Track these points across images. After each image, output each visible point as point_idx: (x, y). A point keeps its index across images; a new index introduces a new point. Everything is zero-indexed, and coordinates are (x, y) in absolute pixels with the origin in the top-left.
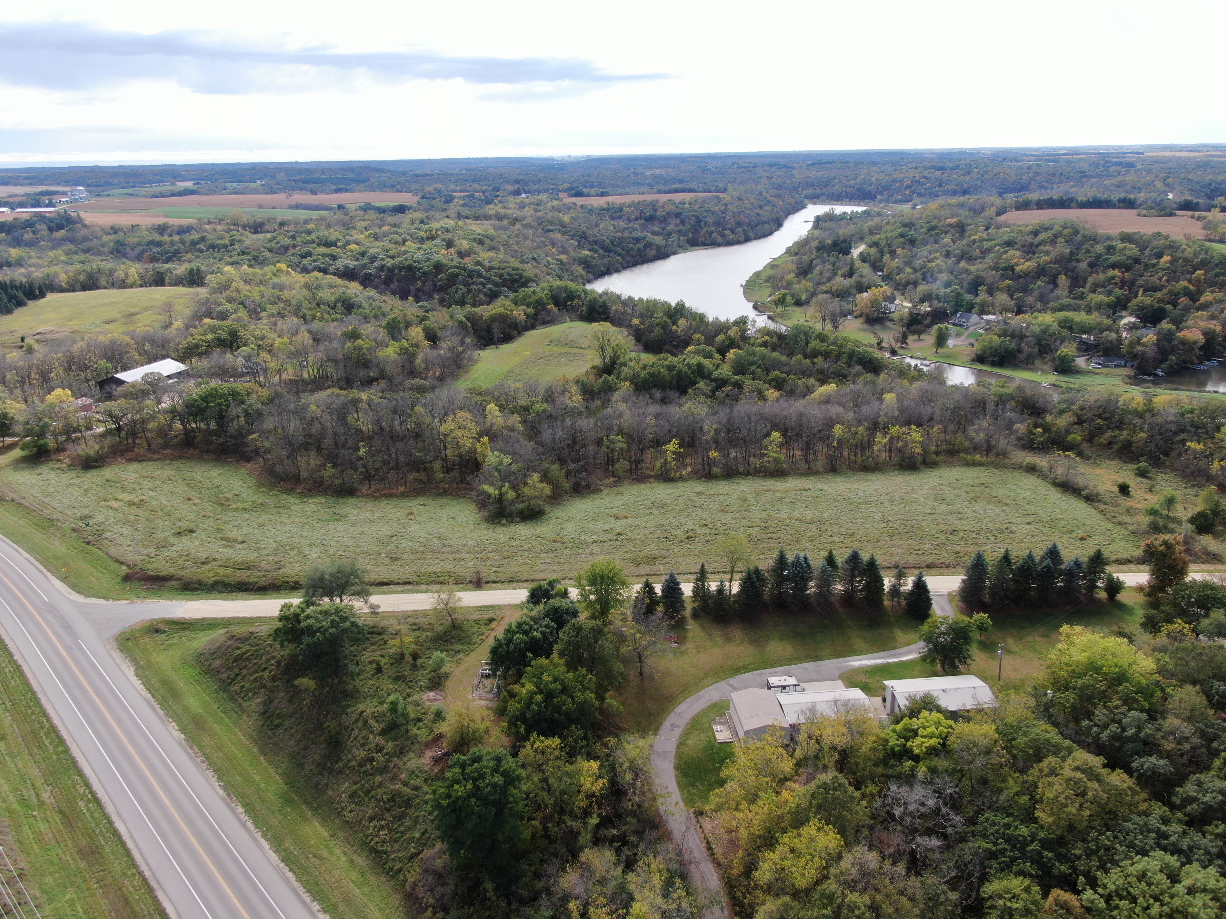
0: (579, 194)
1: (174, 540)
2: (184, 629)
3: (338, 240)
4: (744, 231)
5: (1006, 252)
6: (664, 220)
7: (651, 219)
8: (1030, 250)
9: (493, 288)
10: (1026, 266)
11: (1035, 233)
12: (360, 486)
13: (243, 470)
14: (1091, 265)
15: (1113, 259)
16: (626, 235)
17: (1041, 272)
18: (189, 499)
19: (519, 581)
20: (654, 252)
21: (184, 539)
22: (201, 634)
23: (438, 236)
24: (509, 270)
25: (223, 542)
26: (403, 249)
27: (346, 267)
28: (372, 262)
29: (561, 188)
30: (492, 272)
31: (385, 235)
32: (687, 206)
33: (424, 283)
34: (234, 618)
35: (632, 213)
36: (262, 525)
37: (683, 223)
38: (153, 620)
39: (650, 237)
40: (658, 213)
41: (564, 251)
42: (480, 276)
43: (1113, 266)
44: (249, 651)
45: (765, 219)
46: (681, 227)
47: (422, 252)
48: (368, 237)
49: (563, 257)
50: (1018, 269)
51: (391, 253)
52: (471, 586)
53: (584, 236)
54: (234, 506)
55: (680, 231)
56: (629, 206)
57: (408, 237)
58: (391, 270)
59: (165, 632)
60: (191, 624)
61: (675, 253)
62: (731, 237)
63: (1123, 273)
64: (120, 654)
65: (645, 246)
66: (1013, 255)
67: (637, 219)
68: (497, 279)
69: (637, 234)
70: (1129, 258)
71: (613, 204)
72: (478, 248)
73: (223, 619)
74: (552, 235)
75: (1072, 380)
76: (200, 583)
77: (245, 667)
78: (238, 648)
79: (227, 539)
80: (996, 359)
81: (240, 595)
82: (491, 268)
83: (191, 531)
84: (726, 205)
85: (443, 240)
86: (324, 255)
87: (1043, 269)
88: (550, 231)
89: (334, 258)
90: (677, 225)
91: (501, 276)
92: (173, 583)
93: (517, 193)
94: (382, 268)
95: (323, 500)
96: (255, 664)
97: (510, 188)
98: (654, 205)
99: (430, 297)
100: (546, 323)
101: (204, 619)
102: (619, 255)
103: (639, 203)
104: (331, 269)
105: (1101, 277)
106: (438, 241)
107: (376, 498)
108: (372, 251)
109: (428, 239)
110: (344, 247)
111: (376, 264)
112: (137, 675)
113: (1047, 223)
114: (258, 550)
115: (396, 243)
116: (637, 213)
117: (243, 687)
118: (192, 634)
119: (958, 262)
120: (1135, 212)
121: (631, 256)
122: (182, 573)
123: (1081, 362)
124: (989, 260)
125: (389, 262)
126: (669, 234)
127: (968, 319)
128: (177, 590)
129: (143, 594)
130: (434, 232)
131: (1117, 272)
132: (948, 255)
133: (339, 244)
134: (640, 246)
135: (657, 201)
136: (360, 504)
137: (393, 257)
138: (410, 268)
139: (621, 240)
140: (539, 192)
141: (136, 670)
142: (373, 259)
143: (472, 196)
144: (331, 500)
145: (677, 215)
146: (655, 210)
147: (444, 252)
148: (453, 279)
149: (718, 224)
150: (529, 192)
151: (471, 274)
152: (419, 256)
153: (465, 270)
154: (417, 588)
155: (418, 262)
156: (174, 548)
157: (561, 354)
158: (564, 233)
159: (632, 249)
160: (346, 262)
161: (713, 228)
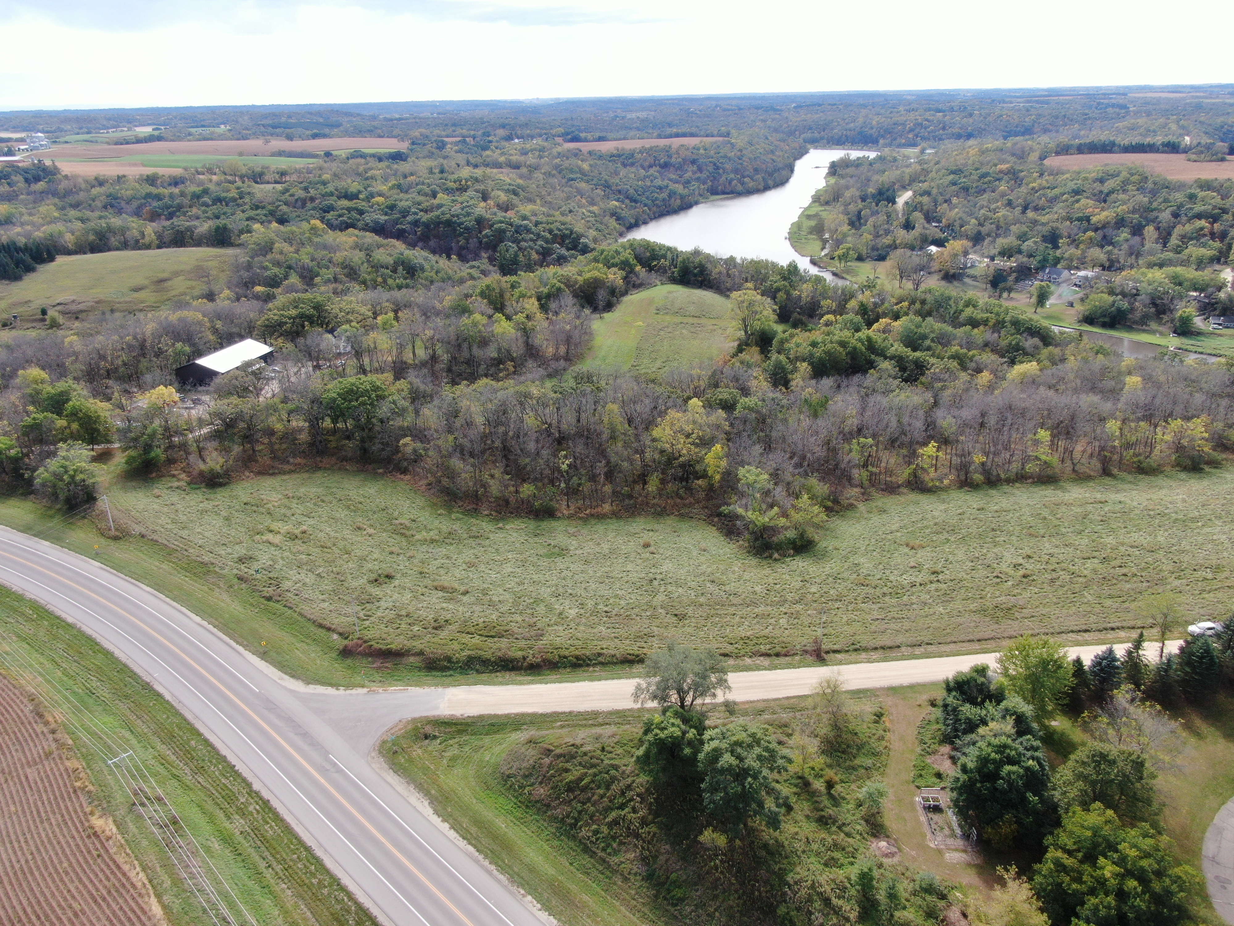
0: (575, 139)
1: (376, 591)
2: (460, 732)
3: (360, 192)
4: (763, 179)
5: (1078, 201)
6: (680, 168)
7: (665, 166)
8: (1103, 199)
9: (545, 245)
10: (1102, 216)
11: (1102, 181)
12: (554, 504)
13: (401, 484)
14: (1176, 215)
15: (1199, 208)
16: (649, 184)
17: (1120, 223)
18: (359, 528)
19: (865, 649)
20: (678, 202)
21: (388, 589)
22: (487, 740)
23: (468, 187)
24: (558, 224)
25: (441, 594)
26: (436, 202)
27: (376, 222)
28: (404, 217)
29: (554, 132)
30: (540, 227)
31: (410, 187)
32: (702, 151)
33: (467, 240)
34: (523, 715)
35: (645, 160)
36: (471, 565)
37: (700, 170)
38: (414, 720)
39: (672, 186)
40: (673, 160)
41: (592, 203)
42: (529, 231)
43: (1199, 216)
44: (585, 774)
45: (781, 165)
46: (698, 175)
47: (459, 206)
48: (391, 189)
49: (595, 209)
50: (1094, 219)
51: (424, 205)
52: (810, 658)
53: (607, 186)
54: (418, 537)
55: (698, 179)
56: (641, 152)
57: (438, 189)
58: (427, 225)
59: (435, 737)
60: (467, 724)
61: (697, 203)
62: (751, 184)
63: (1212, 224)
64: (396, 777)
65: (670, 196)
66: (1086, 205)
67: (651, 166)
68: (548, 235)
69: (659, 182)
70: (1215, 207)
71: (623, 149)
72: (515, 200)
73: (507, 716)
74: (576, 184)
75: (1199, 343)
76: (449, 659)
77: (589, 799)
78: (567, 770)
79: (443, 589)
80: (1107, 320)
81: (507, 675)
82: (537, 224)
83: (389, 577)
84: (741, 150)
85: (477, 191)
86: (349, 210)
87: (1123, 219)
88: (572, 180)
89: (361, 212)
90: (694, 173)
91: (550, 231)
92: (412, 659)
93: (509, 138)
94: (416, 223)
95: (523, 526)
96: (602, 797)
97: (501, 132)
98: (667, 150)
99: (477, 257)
100: (639, 286)
101: (481, 717)
102: (645, 205)
103: (651, 148)
104: (360, 224)
105: (1188, 228)
106: (470, 193)
107: (585, 520)
108: (403, 204)
109: (457, 189)
110: (369, 198)
111: (409, 218)
112: (436, 812)
113: (1111, 169)
114: (491, 604)
115: (426, 195)
116: (651, 160)
117: (596, 832)
118: (474, 741)
119: (1024, 212)
120: (1183, 156)
121: (658, 206)
122: (418, 645)
123: (1198, 322)
124: (1059, 209)
125: (425, 217)
126: (688, 182)
127: (1059, 275)
128: (420, 669)
129: (377, 677)
130: (463, 182)
131: (1203, 223)
132: (1010, 203)
133: (361, 196)
134: (664, 195)
135: (670, 147)
136: (572, 530)
137: (426, 211)
138: (448, 223)
139: (645, 189)
140: (532, 137)
141: (431, 803)
142: (405, 213)
143: (464, 142)
144: (532, 524)
145: (693, 162)
146: (670, 157)
147: (483, 204)
148: (499, 236)
149: (736, 171)
150: (522, 137)
151: (518, 230)
152: (456, 209)
153: (511, 225)
154: (739, 662)
155: (457, 216)
156: (383, 604)
157: (677, 324)
158: (587, 182)
159: (656, 199)
160: (375, 217)
161: (732, 176)
